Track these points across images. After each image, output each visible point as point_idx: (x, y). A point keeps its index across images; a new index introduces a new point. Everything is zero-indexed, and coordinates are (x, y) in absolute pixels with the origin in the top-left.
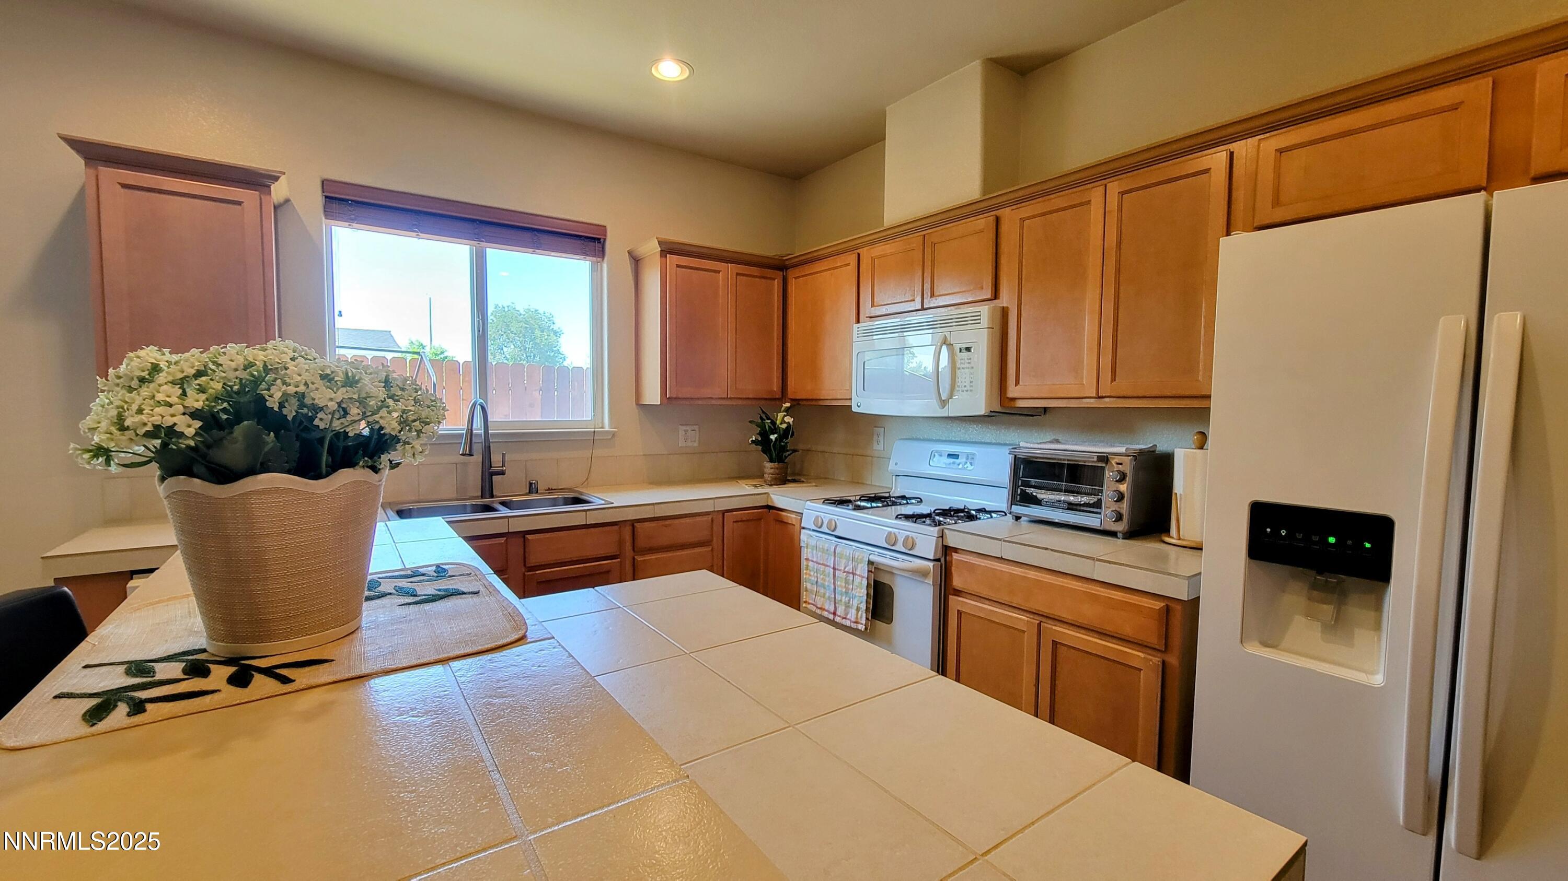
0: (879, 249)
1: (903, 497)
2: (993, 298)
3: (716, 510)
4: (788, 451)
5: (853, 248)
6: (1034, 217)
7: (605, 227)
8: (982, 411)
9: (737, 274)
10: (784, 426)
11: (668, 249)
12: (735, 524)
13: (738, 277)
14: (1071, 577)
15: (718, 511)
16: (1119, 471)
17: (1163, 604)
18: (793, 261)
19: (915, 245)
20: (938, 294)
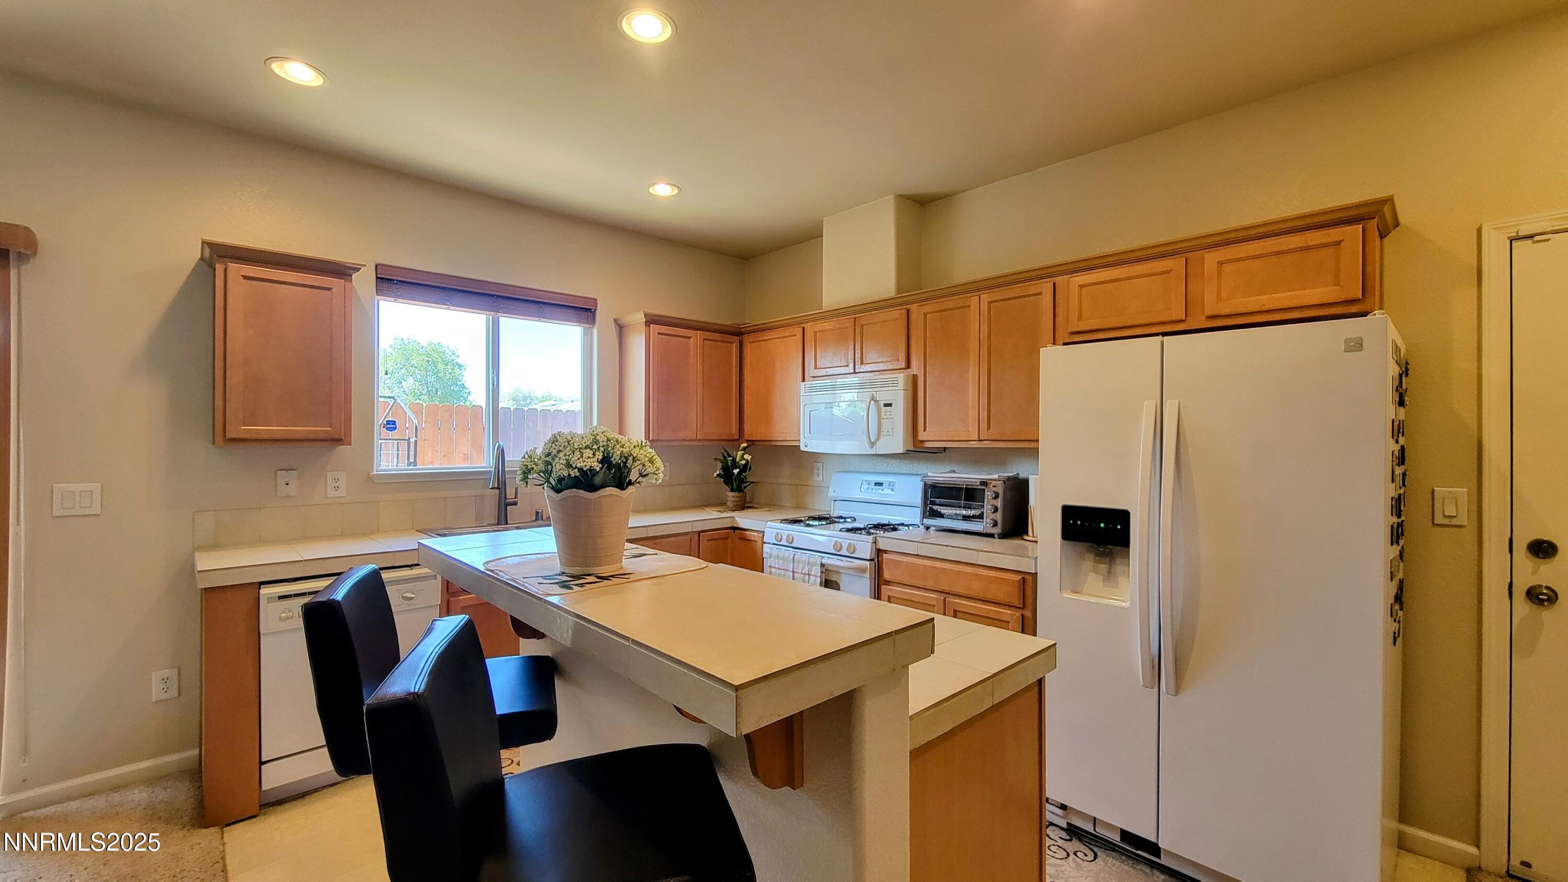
0: (819, 326)
1: (841, 517)
2: (907, 368)
3: (694, 530)
4: (747, 482)
5: (800, 323)
6: (934, 312)
7: (596, 300)
8: (901, 451)
9: (704, 339)
10: (743, 462)
11: (651, 320)
12: (708, 542)
13: (705, 341)
14: (964, 564)
15: (695, 532)
16: (995, 492)
17: (1020, 577)
18: (748, 329)
19: (848, 325)
20: (866, 362)
